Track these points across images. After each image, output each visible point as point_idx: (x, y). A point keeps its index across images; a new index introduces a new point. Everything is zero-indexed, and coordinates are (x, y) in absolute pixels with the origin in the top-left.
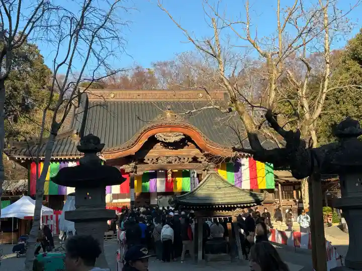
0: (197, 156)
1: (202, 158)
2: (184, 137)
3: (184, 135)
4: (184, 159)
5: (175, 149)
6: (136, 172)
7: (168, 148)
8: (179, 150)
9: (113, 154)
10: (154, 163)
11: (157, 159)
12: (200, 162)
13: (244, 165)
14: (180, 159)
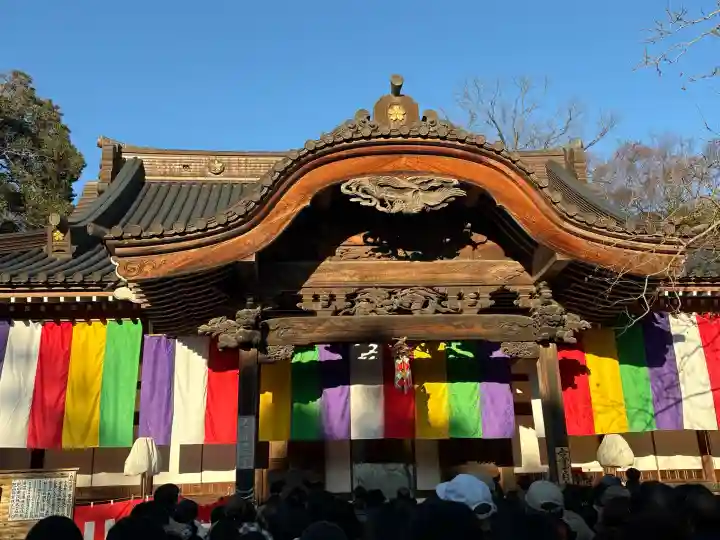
0: (512, 289)
1: (532, 296)
2: (462, 193)
3: (462, 186)
4: (460, 297)
5: (421, 258)
6: (262, 347)
7: (395, 254)
8: (439, 261)
9: (159, 259)
10: (336, 313)
11: (351, 298)
12: (526, 311)
13: (681, 338)
14: (443, 298)
